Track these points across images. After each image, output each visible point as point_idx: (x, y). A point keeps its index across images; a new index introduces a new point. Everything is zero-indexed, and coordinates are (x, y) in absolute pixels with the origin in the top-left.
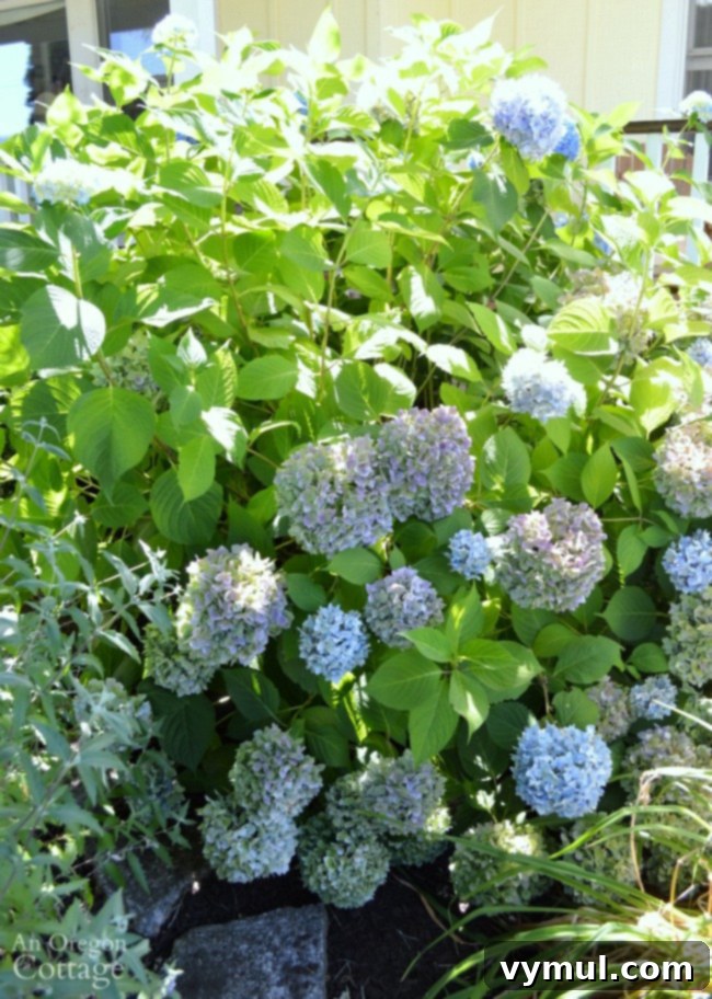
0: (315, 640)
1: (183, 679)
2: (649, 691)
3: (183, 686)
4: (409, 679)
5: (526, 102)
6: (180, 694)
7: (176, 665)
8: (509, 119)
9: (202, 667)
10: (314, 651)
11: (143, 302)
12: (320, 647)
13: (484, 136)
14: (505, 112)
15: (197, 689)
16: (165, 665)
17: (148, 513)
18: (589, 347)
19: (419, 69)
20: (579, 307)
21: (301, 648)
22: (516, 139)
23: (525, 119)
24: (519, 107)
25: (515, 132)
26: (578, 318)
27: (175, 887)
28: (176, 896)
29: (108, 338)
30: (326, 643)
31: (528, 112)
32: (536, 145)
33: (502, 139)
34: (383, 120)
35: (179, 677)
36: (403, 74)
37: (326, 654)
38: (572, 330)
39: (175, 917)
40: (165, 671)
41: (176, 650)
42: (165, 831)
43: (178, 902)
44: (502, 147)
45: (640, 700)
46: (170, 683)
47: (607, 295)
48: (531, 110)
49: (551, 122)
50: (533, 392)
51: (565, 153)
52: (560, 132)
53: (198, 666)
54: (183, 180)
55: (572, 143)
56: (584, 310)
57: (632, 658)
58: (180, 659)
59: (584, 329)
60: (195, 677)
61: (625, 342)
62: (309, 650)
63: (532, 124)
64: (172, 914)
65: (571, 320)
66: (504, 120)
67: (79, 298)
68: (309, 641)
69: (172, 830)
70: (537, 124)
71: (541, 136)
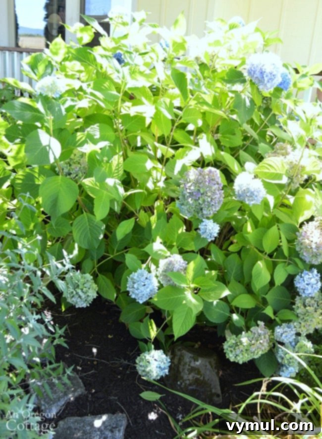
0: (134, 283)
1: (79, 300)
2: (283, 329)
3: (79, 303)
4: (172, 297)
5: (263, 66)
6: (77, 307)
7: (77, 293)
8: (254, 72)
9: (88, 296)
10: (133, 287)
11: (79, 140)
12: (136, 286)
13: (242, 79)
14: (253, 69)
15: (84, 305)
16: (72, 292)
17: (71, 232)
18: (273, 179)
19: (217, 43)
20: (271, 161)
21: (128, 285)
22: (257, 82)
23: (262, 73)
24: (260, 67)
25: (257, 79)
26: (270, 165)
27: (63, 399)
28: (63, 403)
29: (62, 154)
30: (138, 284)
31: (263, 70)
32: (265, 85)
33: (251, 81)
34: (200, 63)
35: (78, 298)
36: (210, 45)
37: (138, 289)
38: (266, 171)
39: (61, 412)
40: (72, 295)
41: (78, 286)
42: (61, 376)
43: (63, 405)
44: (251, 84)
45: (279, 332)
46: (73, 301)
47: (287, 157)
48: (265, 69)
49: (274, 75)
50: (246, 191)
51: (282, 87)
52: (278, 80)
53: (86, 295)
54: (103, 87)
55: (286, 83)
56: (274, 162)
57: (278, 314)
58: (79, 291)
59: (272, 171)
60: (84, 300)
61: (291, 178)
62: (131, 287)
63: (265, 76)
64: (60, 410)
65: (267, 166)
66: (252, 73)
67: (51, 136)
68: (132, 283)
69: (64, 376)
70: (267, 76)
71: (268, 82)
